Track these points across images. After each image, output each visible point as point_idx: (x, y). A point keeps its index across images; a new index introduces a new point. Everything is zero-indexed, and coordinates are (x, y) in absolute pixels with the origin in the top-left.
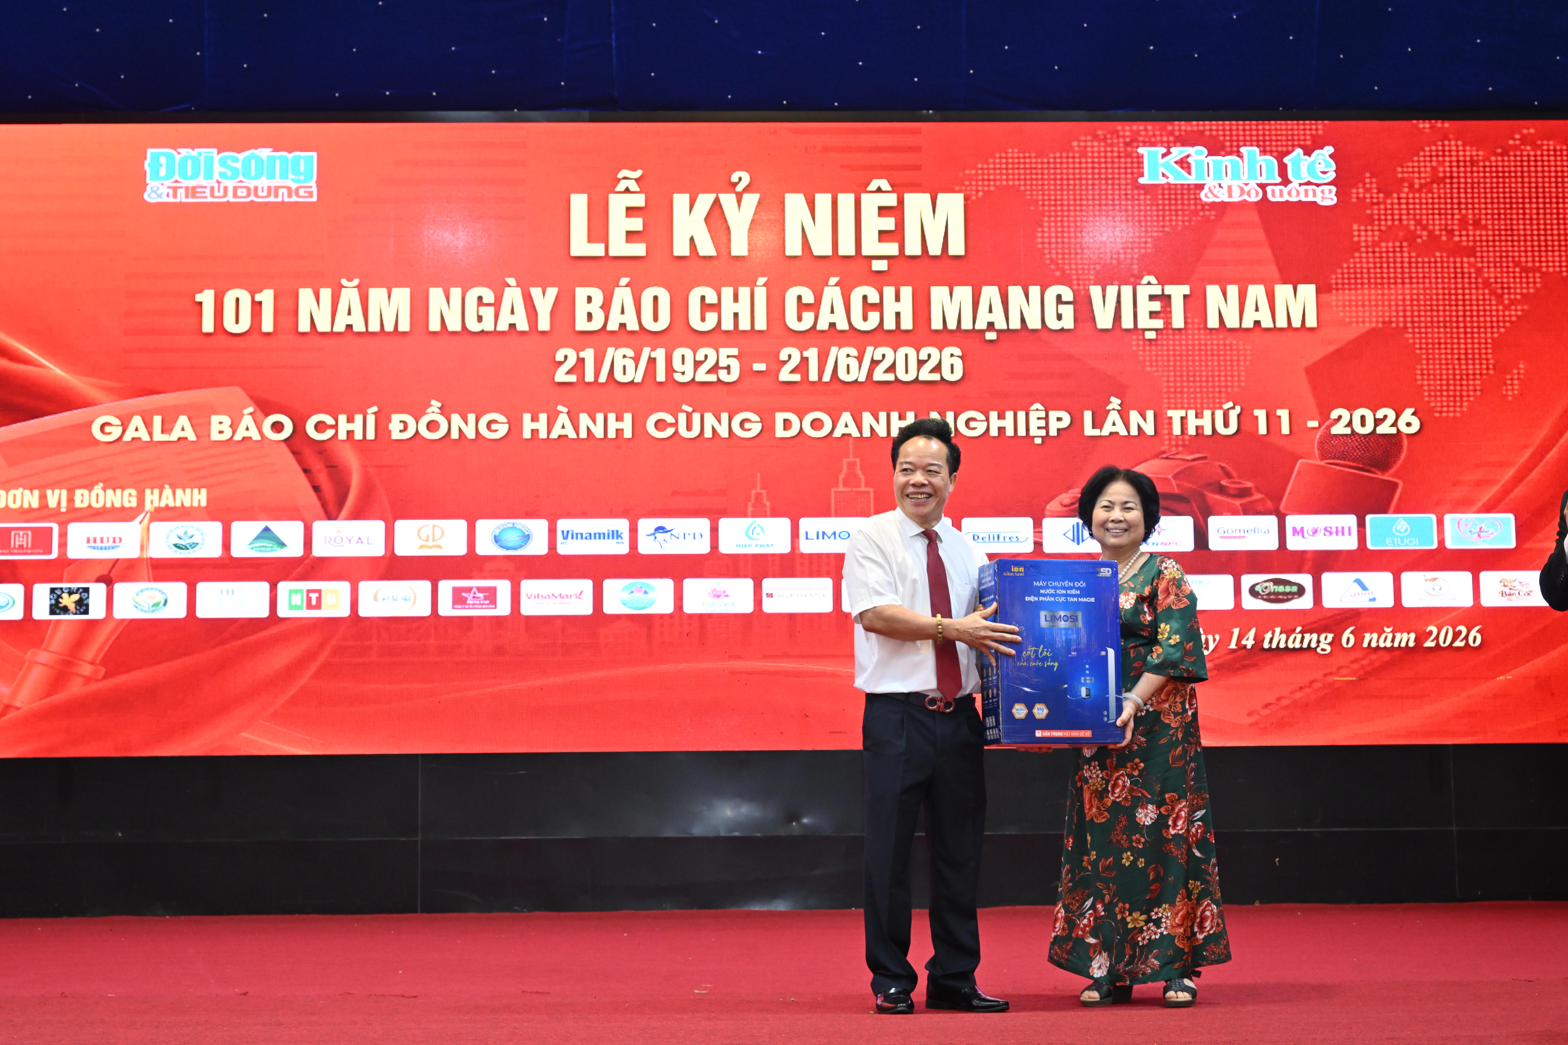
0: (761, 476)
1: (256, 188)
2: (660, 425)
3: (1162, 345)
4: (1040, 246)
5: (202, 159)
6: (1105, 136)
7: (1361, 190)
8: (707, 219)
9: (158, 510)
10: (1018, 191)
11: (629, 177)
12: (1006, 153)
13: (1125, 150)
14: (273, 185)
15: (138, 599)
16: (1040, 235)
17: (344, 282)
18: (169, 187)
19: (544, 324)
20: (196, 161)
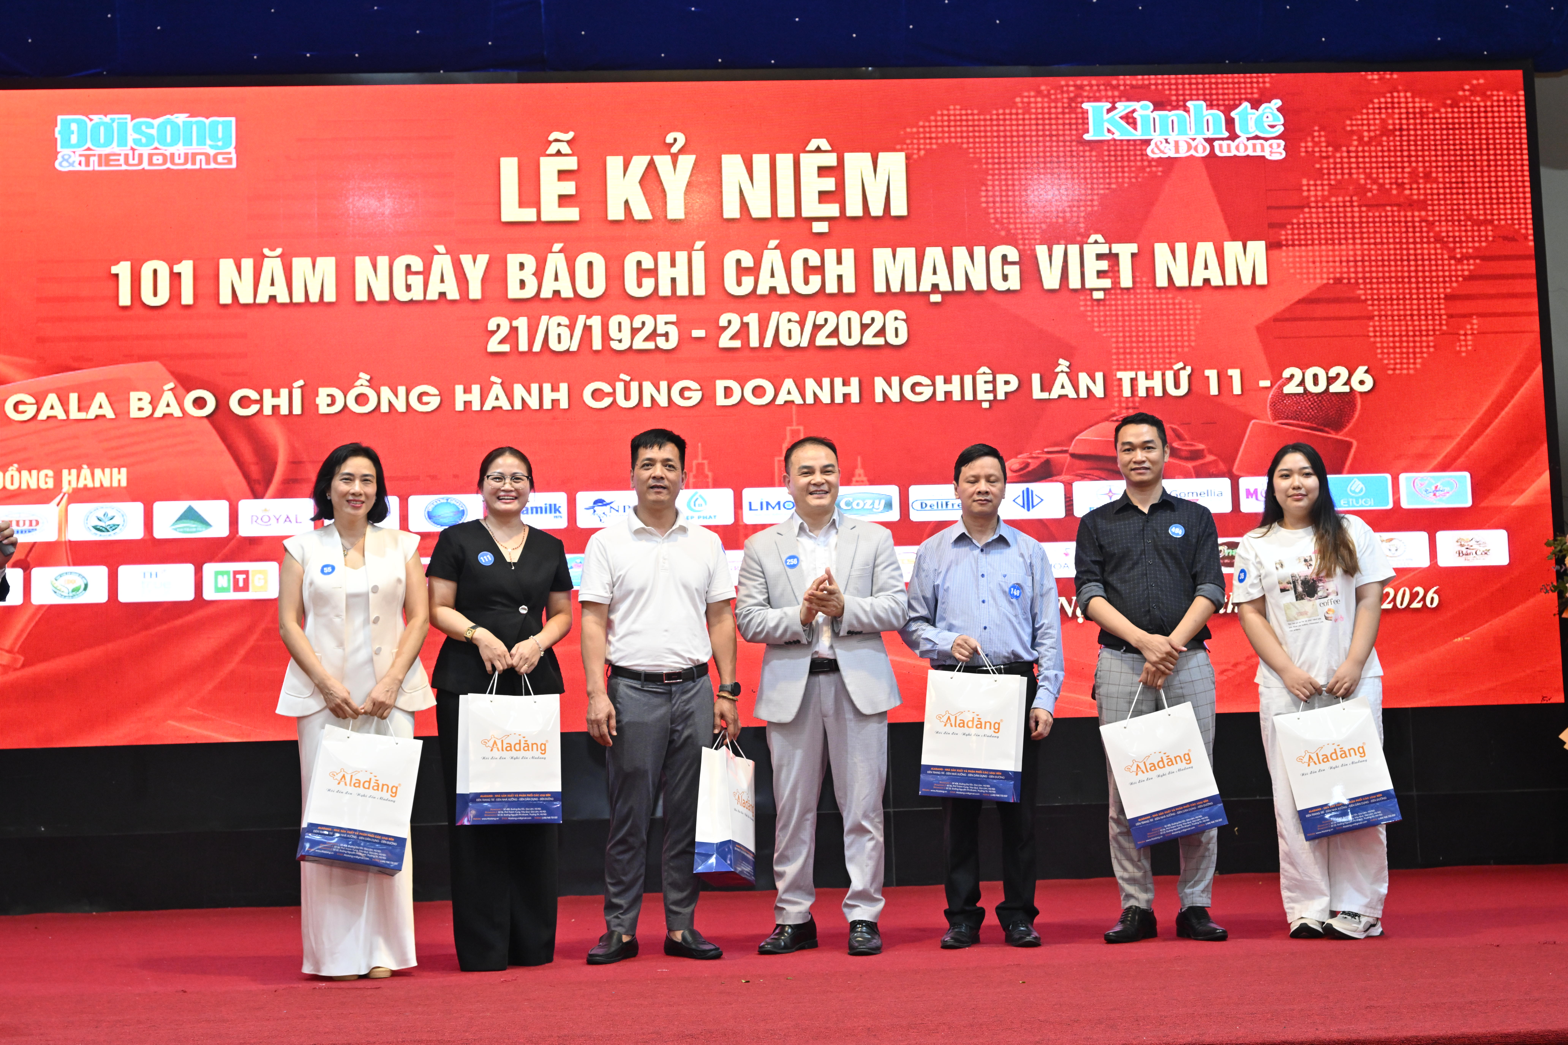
0: (703, 446)
1: (172, 155)
2: (597, 395)
3: (1111, 305)
4: (984, 205)
5: (115, 125)
6: (1049, 91)
7: (1310, 144)
8: (641, 182)
9: (76, 491)
10: (961, 148)
12: (948, 110)
13: (1070, 106)
14: (190, 152)
15: (57, 584)
16: (983, 194)
17: (266, 251)
18: (81, 155)
19: (475, 292)
20: (109, 128)
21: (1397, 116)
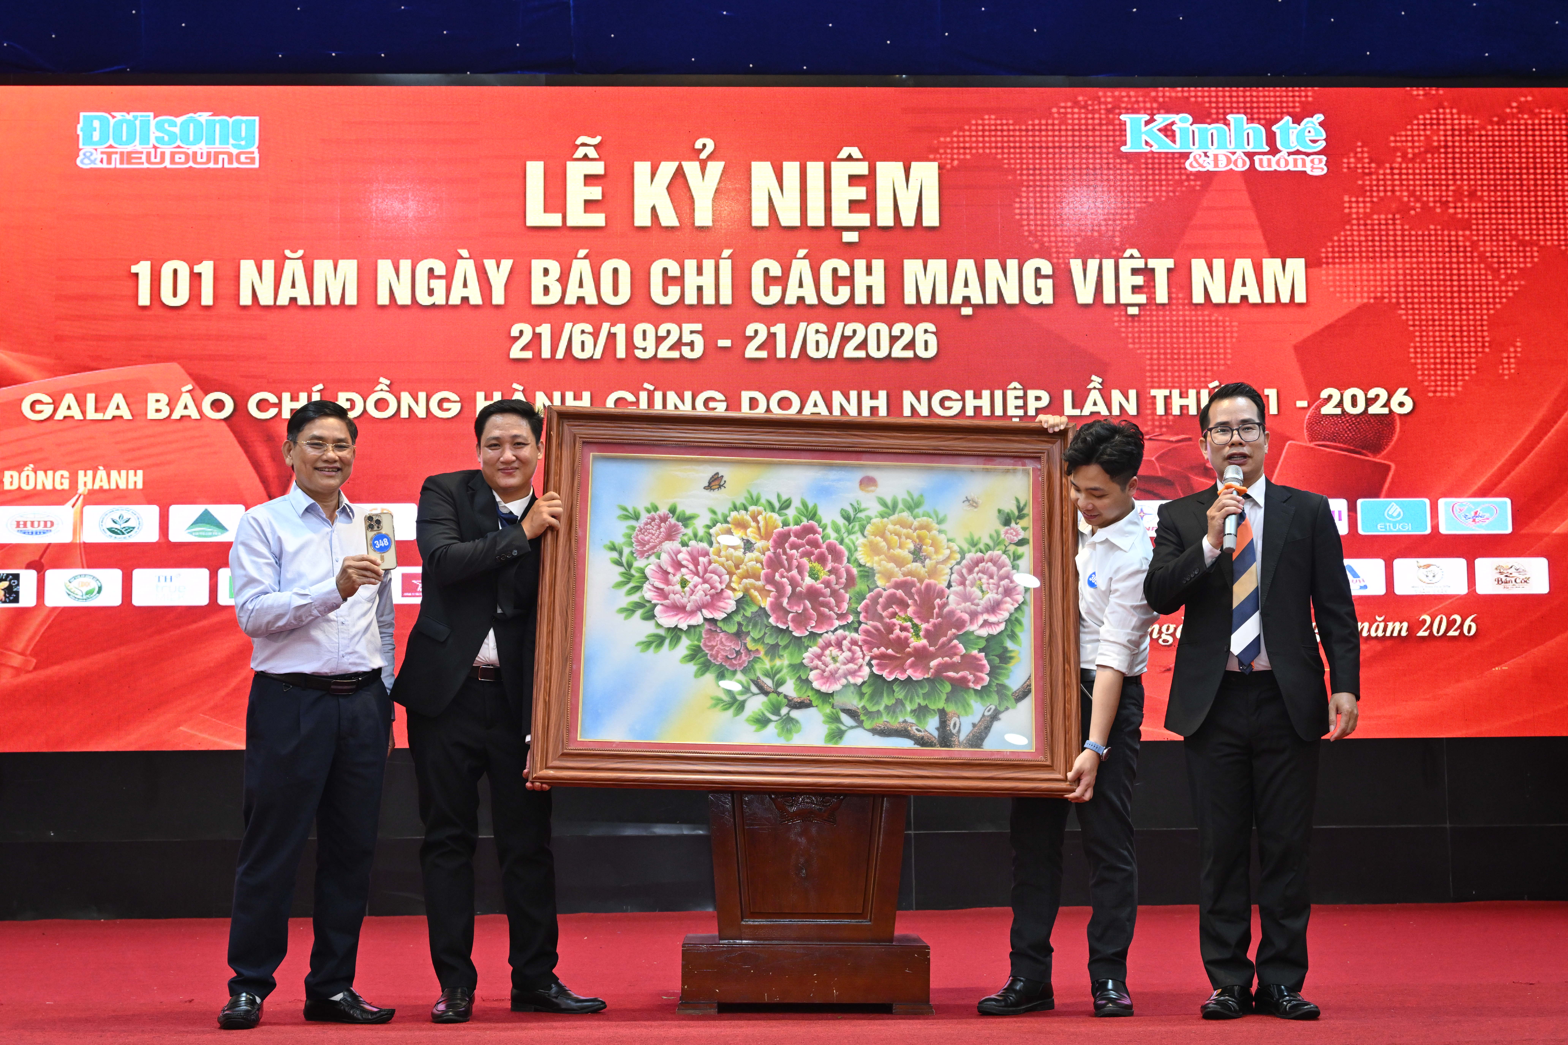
1: (195, 153)
2: (620, 404)
3: (1145, 321)
4: (1018, 217)
5: (138, 123)
6: (1086, 102)
7: (1352, 160)
8: (669, 188)
9: (92, 492)
10: (995, 158)
11: (587, 144)
12: (983, 119)
13: (1107, 118)
14: (213, 150)
15: (71, 586)
16: (1017, 205)
17: (288, 253)
18: (102, 153)
19: (498, 298)
20: (131, 125)
21: (1442, 133)
